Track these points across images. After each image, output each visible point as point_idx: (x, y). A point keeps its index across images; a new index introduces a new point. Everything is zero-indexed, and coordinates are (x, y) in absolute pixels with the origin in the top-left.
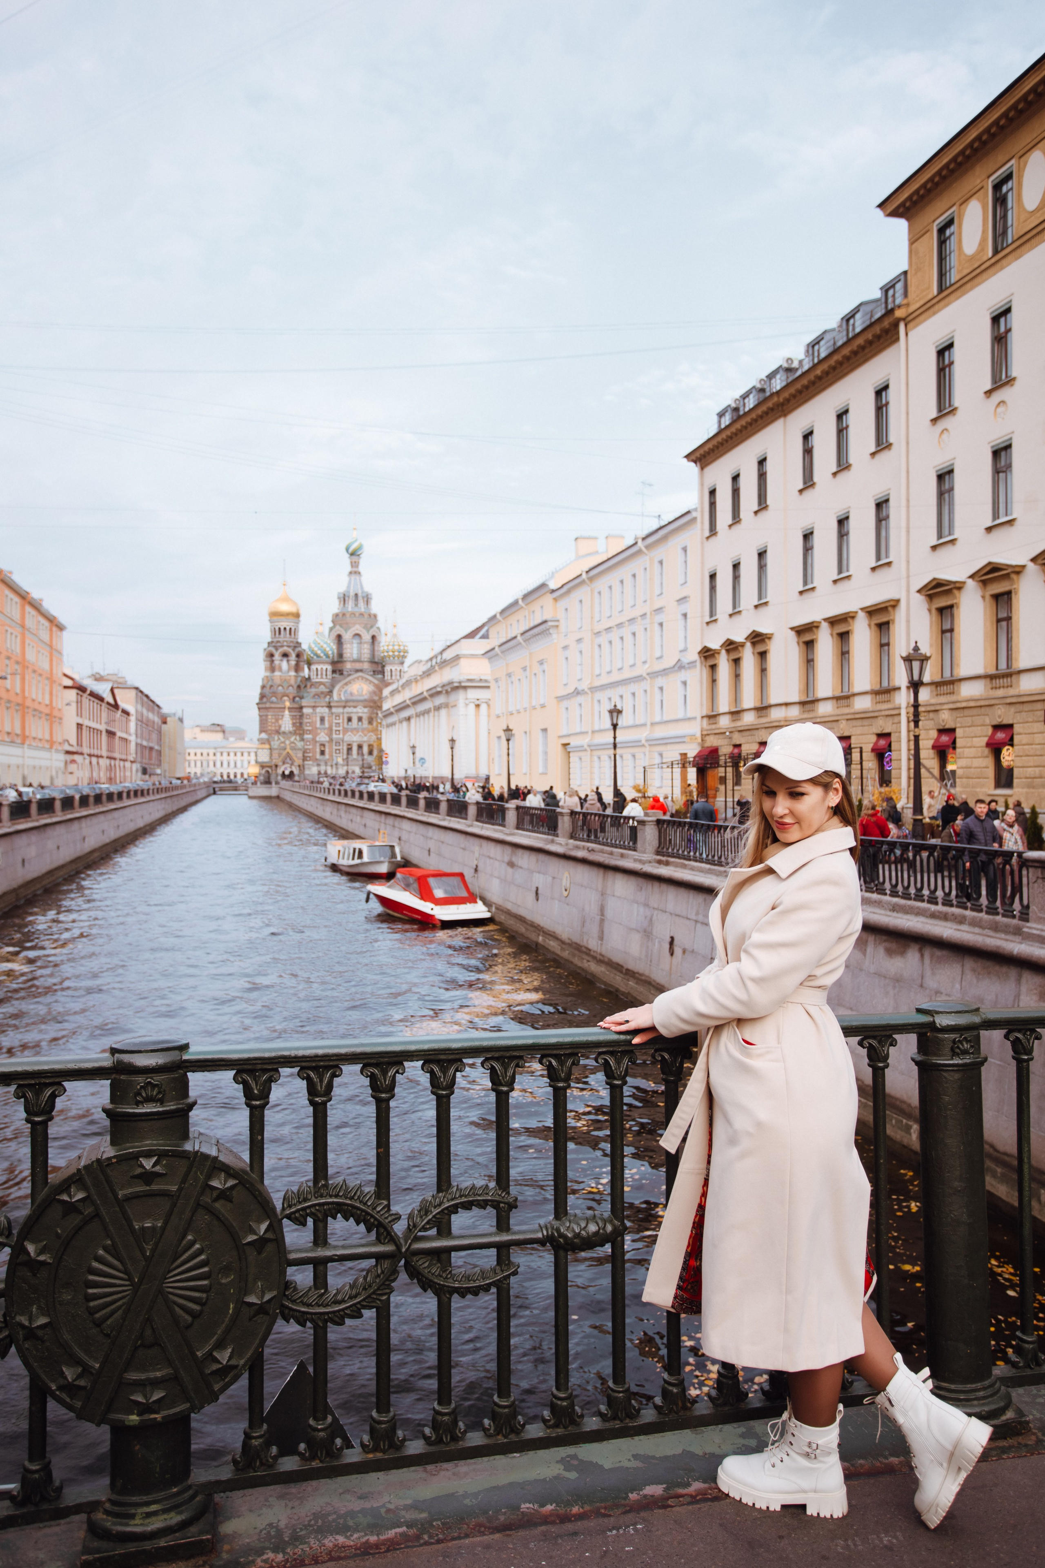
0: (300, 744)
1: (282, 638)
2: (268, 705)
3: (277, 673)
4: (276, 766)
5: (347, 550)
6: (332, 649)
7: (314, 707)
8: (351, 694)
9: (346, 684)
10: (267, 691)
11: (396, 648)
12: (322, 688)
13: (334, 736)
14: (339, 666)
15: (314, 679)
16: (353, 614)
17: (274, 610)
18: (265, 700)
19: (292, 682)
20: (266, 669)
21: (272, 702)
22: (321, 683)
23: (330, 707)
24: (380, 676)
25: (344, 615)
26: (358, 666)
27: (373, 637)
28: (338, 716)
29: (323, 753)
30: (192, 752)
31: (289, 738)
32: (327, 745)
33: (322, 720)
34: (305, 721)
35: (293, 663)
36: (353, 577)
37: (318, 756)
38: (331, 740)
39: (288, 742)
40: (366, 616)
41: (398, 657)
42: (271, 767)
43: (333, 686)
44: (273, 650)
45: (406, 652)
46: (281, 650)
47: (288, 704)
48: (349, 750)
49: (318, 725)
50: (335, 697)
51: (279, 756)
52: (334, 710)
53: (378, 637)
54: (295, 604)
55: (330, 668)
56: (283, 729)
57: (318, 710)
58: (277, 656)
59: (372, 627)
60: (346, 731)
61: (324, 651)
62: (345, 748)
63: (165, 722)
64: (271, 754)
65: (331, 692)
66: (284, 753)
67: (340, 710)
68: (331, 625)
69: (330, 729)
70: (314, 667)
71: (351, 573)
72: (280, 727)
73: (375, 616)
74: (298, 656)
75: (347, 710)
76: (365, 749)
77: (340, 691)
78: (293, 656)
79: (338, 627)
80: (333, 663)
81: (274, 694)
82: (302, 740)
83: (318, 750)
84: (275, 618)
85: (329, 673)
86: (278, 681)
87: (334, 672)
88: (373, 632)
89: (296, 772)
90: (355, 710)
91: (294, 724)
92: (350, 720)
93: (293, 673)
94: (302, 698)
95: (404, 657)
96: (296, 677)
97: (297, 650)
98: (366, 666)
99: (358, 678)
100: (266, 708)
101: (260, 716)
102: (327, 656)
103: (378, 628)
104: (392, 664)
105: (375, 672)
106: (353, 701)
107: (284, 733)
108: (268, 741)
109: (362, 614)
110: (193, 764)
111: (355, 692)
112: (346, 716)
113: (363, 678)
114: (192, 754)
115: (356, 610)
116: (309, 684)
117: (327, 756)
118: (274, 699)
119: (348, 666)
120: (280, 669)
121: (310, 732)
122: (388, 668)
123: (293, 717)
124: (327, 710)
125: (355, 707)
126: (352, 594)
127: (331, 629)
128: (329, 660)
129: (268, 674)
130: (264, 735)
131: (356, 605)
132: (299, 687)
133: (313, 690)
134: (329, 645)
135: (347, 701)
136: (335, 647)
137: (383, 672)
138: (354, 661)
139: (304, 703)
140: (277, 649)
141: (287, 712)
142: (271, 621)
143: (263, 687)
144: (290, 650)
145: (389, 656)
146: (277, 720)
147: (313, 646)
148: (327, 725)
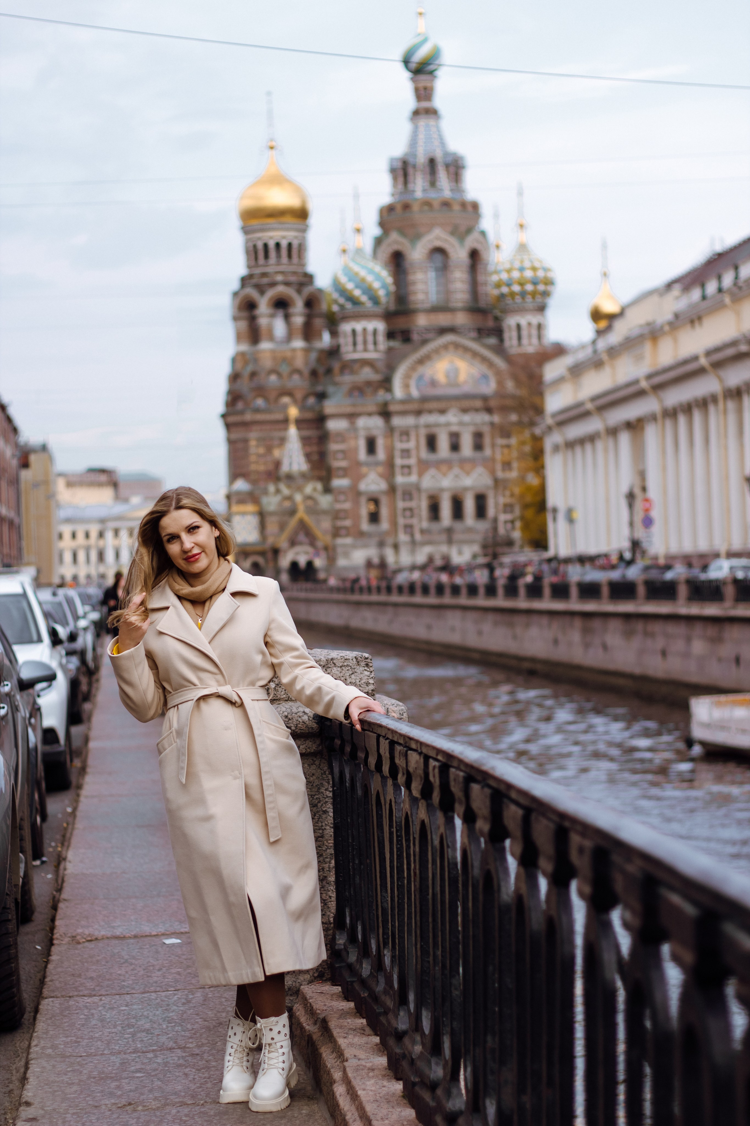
0: (325, 501)
1: (272, 266)
2: (248, 417)
3: (265, 345)
4: (276, 552)
5: (406, 62)
6: (384, 286)
7: (352, 417)
8: (433, 383)
9: (421, 362)
10: (244, 385)
11: (529, 274)
12: (367, 374)
13: (400, 479)
14: (401, 323)
15: (349, 353)
16: (427, 204)
17: (249, 203)
18: (240, 405)
19: (299, 362)
20: (239, 338)
21: (257, 410)
22: (365, 363)
23: (386, 414)
24: (492, 341)
25: (406, 207)
26: (443, 320)
27: (474, 255)
28: (405, 433)
29: (374, 518)
30: (67, 530)
31: (300, 489)
32: (384, 502)
33: (371, 446)
34: (334, 447)
35: (298, 320)
36: (422, 122)
37: (365, 526)
38: (392, 489)
39: (298, 498)
40: (457, 207)
41: (534, 294)
42: (262, 553)
43: (391, 368)
44: (251, 292)
45: (549, 282)
46: (271, 293)
47: (293, 412)
48: (434, 510)
49: (362, 454)
50: (398, 392)
51: (282, 527)
52: (397, 421)
53: (484, 254)
54: (298, 190)
55: (380, 326)
56: (285, 468)
57: (362, 422)
58: (264, 307)
59: (469, 230)
60: (423, 466)
61: (369, 291)
62: (424, 505)
63: (25, 464)
64: (262, 526)
65: (386, 383)
66: (293, 523)
67: (409, 421)
68: (376, 231)
69: (390, 464)
70: (346, 327)
71: (416, 113)
72: (278, 464)
73: (475, 206)
74: (310, 303)
75: (427, 419)
76: (469, 506)
77: (407, 377)
78: (298, 307)
79: (394, 236)
80: (388, 316)
81: (260, 391)
82: (327, 490)
83: (365, 509)
84: (255, 223)
85: (381, 338)
86: (267, 363)
87: (390, 335)
88: (471, 242)
89: (318, 563)
90: (442, 419)
91: (308, 456)
92: (432, 443)
93: (299, 344)
94: (322, 396)
95: (546, 294)
96: (307, 351)
97: (307, 291)
98: (461, 319)
99: (445, 347)
100: (246, 425)
101: (231, 442)
102: (375, 300)
103: (483, 233)
104: (521, 310)
105: (481, 333)
106: (438, 399)
107: (289, 477)
108: (252, 497)
109: (446, 204)
110: (68, 557)
111: (441, 378)
112: (423, 432)
113: (457, 346)
114: (67, 536)
115: (432, 195)
116: (336, 366)
117: (385, 525)
118: (260, 402)
119: (422, 321)
120: (271, 338)
121: (345, 472)
122: (511, 321)
123: (305, 441)
124: (376, 423)
125: (443, 412)
126: (421, 159)
127: (378, 242)
128: (379, 310)
129: (244, 347)
130: (241, 485)
131: (433, 183)
132: (314, 373)
133: (347, 379)
134: (378, 277)
135: (424, 399)
136: (390, 280)
137: (498, 332)
138: (435, 309)
139: (329, 407)
140: (261, 289)
141: (293, 431)
142: (246, 230)
143: (234, 377)
144: (290, 292)
145: (512, 294)
146: (269, 449)
147: (343, 279)
148: (381, 454)
